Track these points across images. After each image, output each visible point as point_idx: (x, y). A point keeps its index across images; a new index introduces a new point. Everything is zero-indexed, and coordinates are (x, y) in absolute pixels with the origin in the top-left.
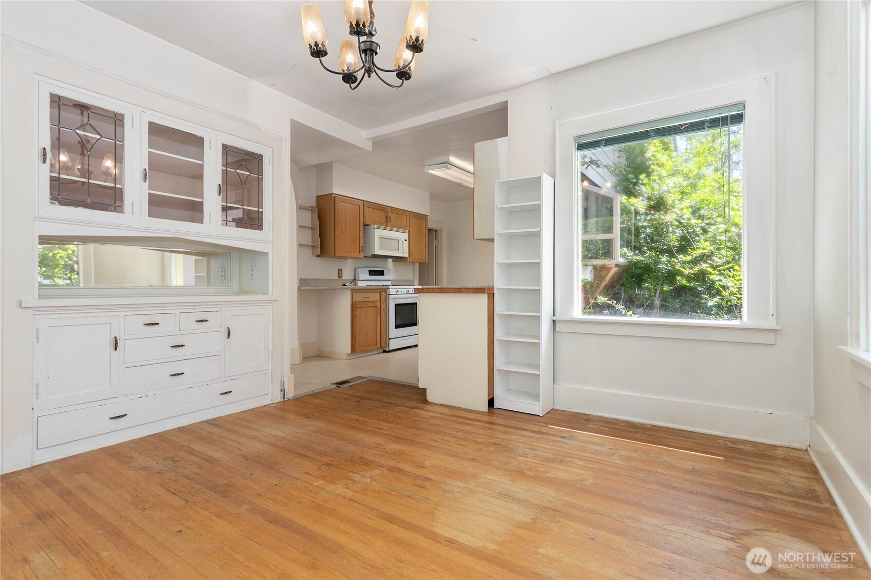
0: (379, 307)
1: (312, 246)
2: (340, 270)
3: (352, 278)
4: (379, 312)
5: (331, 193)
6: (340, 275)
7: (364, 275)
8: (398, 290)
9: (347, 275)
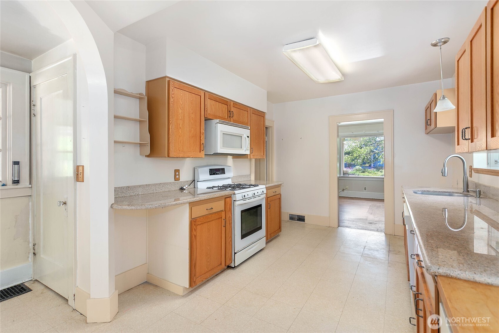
0: (223, 217)
1: (140, 144)
2: (177, 172)
3: (191, 179)
4: (223, 224)
5: (164, 76)
6: (177, 177)
7: (204, 175)
8: (243, 194)
9: (185, 176)
